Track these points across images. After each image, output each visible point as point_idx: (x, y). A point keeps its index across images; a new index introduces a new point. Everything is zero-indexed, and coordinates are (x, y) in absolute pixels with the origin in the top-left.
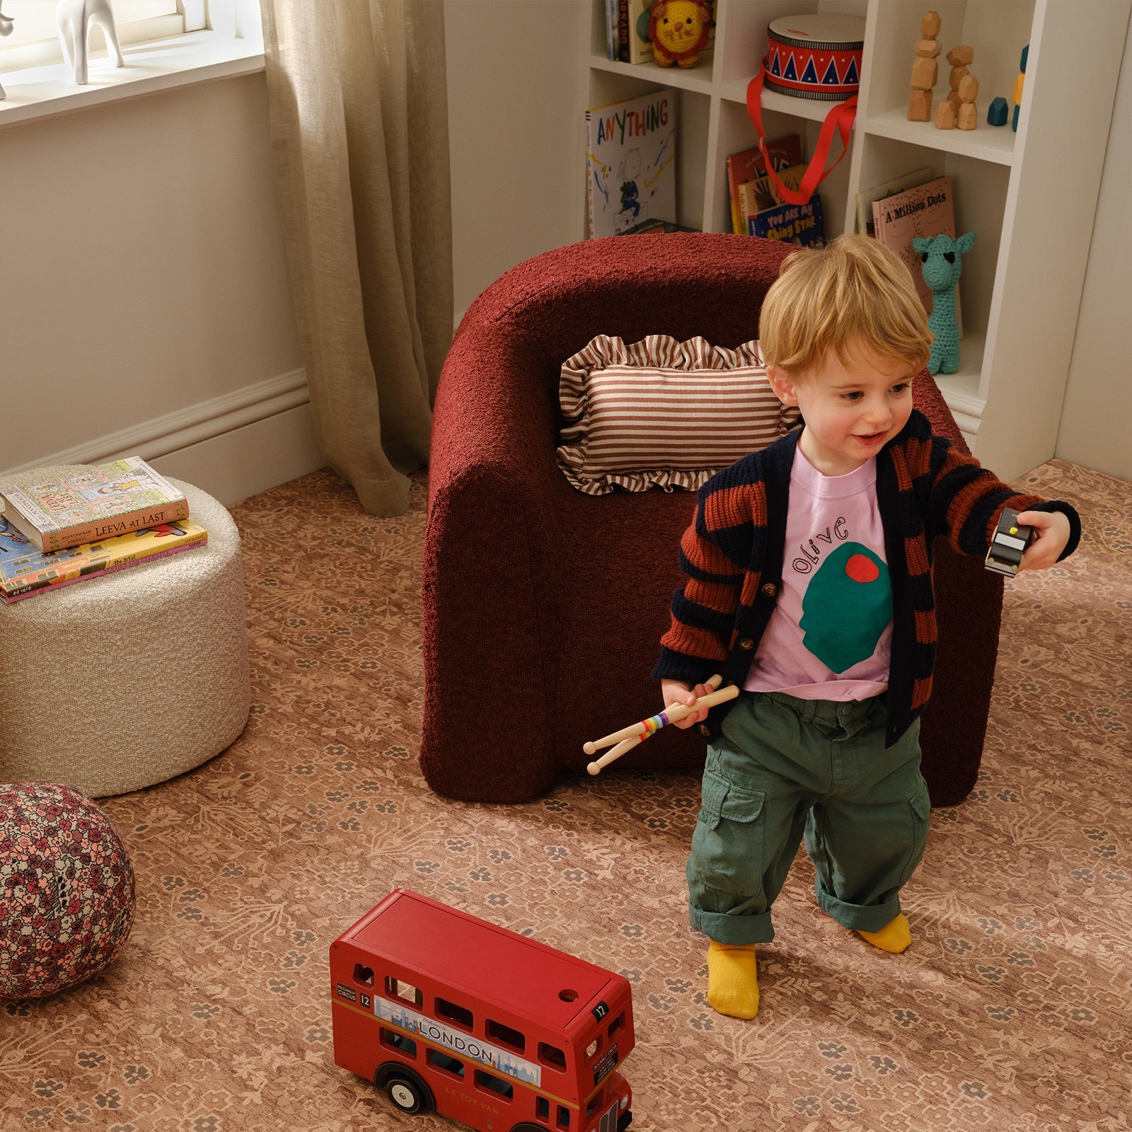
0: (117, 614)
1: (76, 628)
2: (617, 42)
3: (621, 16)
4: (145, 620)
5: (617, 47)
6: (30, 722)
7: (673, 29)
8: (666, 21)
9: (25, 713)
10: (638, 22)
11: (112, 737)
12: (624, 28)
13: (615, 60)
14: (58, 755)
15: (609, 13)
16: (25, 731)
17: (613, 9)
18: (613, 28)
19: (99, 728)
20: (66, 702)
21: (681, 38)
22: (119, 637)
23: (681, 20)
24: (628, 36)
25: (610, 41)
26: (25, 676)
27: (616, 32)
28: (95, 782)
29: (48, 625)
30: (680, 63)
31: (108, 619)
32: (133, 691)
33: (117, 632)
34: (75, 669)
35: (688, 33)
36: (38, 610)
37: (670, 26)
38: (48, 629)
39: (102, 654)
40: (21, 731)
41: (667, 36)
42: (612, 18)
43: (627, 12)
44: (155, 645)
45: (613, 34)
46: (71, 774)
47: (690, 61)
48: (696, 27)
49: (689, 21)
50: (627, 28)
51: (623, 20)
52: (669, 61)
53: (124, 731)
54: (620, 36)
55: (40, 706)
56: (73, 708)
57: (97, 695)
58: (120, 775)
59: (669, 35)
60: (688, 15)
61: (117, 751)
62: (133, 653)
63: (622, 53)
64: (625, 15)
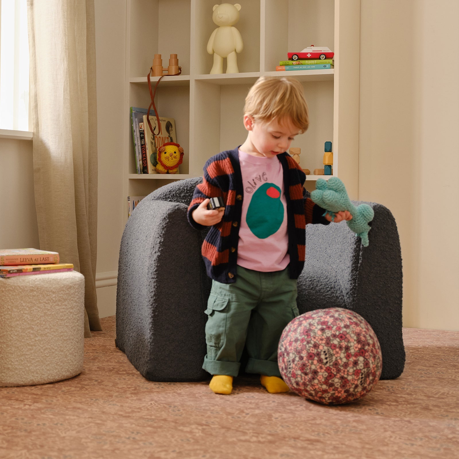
0: (53, 284)
1: (38, 288)
2: (142, 166)
3: (142, 156)
4: (64, 289)
5: (142, 168)
6: (11, 340)
7: (169, 156)
8: (165, 153)
9: (9, 336)
10: (151, 157)
11: (46, 349)
12: (145, 160)
13: (141, 173)
14: (22, 358)
15: (137, 154)
16: (8, 346)
17: (139, 153)
18: (139, 161)
19: (42, 343)
20: (29, 328)
21: (172, 159)
22: (54, 296)
23: (172, 152)
24: (147, 163)
25: (138, 166)
26: (11, 315)
27: (141, 162)
28: (37, 373)
29: (26, 287)
30: (170, 171)
31: (50, 286)
32: (57, 325)
33: (54, 293)
34: (35, 311)
35: (175, 157)
36: (21, 280)
37: (167, 155)
38: (26, 289)
39: (47, 303)
40: (5, 346)
41: (166, 159)
42: (139, 156)
43: (146, 153)
44: (66, 303)
45: (139, 163)
46: (27, 369)
47: (175, 170)
48: (178, 155)
49: (175, 153)
50: (146, 160)
51: (144, 157)
52: (166, 171)
53: (52, 346)
54: (143, 163)
55: (16, 331)
56: (32, 332)
57: (43, 325)
58: (48, 370)
59: (167, 158)
60: (175, 150)
61: (48, 357)
62: (58, 305)
63: (145, 170)
64: (145, 155)
